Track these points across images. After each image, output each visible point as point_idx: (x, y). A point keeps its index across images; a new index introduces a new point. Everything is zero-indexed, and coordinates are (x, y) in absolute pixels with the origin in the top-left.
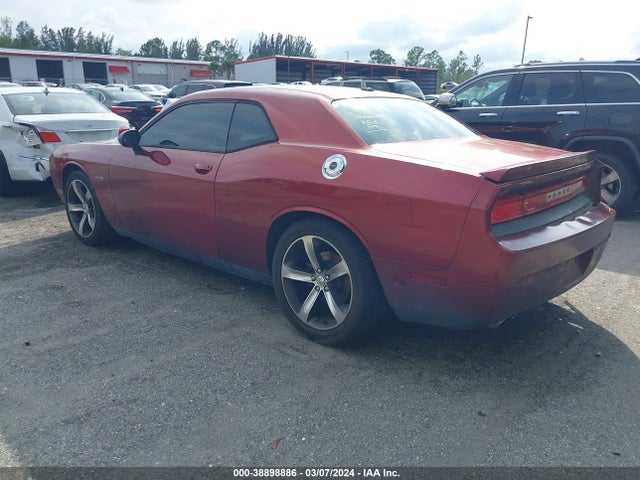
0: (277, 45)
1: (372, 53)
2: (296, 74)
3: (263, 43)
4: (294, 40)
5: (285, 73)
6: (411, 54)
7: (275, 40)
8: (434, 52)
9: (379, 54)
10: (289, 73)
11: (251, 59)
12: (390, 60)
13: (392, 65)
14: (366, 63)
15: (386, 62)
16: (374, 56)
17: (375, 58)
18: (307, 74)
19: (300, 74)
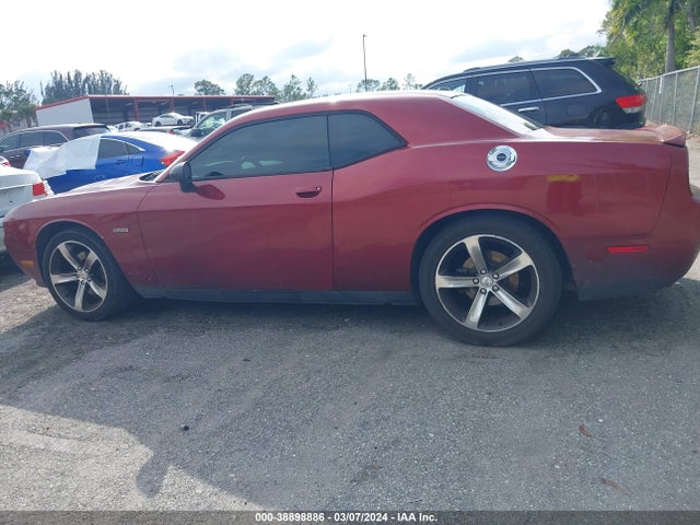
0: (76, 84)
1: (197, 84)
2: (115, 115)
3: (59, 84)
4: (97, 78)
5: (103, 115)
6: (240, 82)
7: (72, 79)
8: (265, 78)
9: (204, 85)
10: (109, 115)
11: (47, 103)
12: (219, 90)
13: (222, 95)
14: (192, 95)
15: (213, 93)
16: (199, 88)
17: (201, 90)
18: (129, 114)
19: (121, 114)
